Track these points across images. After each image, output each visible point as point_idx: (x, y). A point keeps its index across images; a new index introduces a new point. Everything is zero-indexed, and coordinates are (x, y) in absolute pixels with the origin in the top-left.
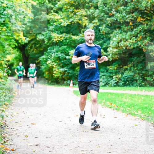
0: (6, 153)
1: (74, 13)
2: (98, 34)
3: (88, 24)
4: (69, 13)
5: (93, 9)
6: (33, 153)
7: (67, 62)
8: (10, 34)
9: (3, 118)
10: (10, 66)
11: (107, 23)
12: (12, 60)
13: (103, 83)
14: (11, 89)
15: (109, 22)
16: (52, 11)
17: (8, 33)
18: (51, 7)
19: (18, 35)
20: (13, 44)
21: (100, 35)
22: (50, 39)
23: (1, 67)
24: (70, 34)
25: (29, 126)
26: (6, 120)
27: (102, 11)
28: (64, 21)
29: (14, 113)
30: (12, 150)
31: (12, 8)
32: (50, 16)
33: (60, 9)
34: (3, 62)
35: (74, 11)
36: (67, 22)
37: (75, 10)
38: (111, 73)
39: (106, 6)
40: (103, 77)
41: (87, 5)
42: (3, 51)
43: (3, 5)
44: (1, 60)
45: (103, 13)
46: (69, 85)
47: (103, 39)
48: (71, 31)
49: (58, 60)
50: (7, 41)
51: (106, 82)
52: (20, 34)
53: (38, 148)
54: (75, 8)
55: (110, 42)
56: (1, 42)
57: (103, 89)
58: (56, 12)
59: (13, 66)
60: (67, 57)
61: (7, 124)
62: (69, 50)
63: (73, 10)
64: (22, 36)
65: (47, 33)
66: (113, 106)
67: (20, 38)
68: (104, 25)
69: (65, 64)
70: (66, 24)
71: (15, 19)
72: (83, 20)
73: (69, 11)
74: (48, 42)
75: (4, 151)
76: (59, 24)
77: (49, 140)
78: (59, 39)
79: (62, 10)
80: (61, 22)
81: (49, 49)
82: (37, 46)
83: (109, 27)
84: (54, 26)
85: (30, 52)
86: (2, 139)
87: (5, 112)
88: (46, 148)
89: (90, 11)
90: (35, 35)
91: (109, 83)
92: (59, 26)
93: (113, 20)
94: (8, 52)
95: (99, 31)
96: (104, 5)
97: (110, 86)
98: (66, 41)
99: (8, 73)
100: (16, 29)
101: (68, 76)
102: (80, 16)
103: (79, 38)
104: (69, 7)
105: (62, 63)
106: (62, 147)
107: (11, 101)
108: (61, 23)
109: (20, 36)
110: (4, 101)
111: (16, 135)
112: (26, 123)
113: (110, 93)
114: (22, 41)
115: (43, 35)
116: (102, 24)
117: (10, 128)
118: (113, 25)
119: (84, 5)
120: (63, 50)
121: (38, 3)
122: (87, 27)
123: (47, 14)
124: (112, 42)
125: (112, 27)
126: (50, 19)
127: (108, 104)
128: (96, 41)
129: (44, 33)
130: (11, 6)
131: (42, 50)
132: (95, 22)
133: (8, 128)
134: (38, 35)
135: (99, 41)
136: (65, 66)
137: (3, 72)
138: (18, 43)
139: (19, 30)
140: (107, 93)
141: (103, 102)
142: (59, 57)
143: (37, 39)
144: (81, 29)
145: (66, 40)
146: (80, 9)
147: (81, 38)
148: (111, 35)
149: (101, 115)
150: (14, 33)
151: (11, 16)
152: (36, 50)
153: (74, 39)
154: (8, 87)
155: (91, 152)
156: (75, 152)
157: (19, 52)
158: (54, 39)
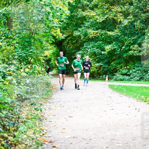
0: (44, 145)
1: (109, 9)
2: (133, 30)
3: (123, 20)
4: (105, 10)
5: (128, 6)
6: (70, 145)
7: (102, 57)
8: (48, 31)
9: (41, 111)
10: (48, 61)
11: (142, 19)
12: (49, 55)
13: (138, 77)
14: (49, 83)
15: (144, 17)
16: (88, 8)
17: (46, 30)
18: (87, 4)
19: (55, 31)
20: (51, 40)
21: (135, 30)
22: (86, 35)
23: (39, 62)
24: (105, 30)
25: (66, 119)
26: (44, 113)
27: (137, 7)
28: (100, 17)
29: (52, 106)
30: (51, 142)
31: (50, 5)
32: (86, 12)
33: (96, 6)
34: (41, 58)
35: (109, 8)
36: (102, 19)
37: (111, 7)
38: (145, 68)
39: (140, 2)
40: (137, 71)
41: (122, 1)
42: (41, 47)
43: (41, 2)
44: (39, 56)
45: (137, 9)
46: (105, 79)
47: (137, 34)
48: (107, 27)
49: (93, 55)
50: (45, 37)
51: (141, 77)
52: (57, 31)
53: (75, 140)
54: (110, 4)
55: (145, 37)
56: (39, 38)
57: (138, 83)
58: (92, 9)
59: (51, 61)
60: (103, 53)
61: (45, 117)
62: (104, 45)
63: (108, 6)
64: (59, 32)
65: (83, 30)
66: (147, 100)
67: (57, 34)
68: (139, 21)
69: (101, 59)
70: (101, 20)
71: (52, 16)
72: (118, 16)
73: (105, 8)
74: (84, 38)
75: (43, 142)
76: (94, 20)
77: (86, 133)
78: (95, 35)
79: (98, 7)
80: (96, 18)
81: (85, 44)
82: (74, 42)
83: (143, 22)
84: (90, 22)
85: (67, 48)
86: (40, 131)
87: (43, 105)
88: (83, 140)
89: (124, 8)
90: (71, 31)
91: (144, 78)
92: (95, 22)
93: (147, 16)
94: (46, 48)
95: (134, 26)
96: (139, 1)
97: (145, 80)
98: (102, 37)
99: (45, 68)
100: (54, 26)
101: (104, 71)
102: (115, 12)
103: (114, 34)
104: (104, 4)
105: (97, 58)
106: (98, 139)
107: (48, 94)
108: (97, 20)
109: (57, 32)
110: (42, 95)
111: (54, 128)
112: (63, 116)
113: (145, 88)
114: (59, 37)
115: (79, 31)
116: (137, 20)
117: (48, 121)
118: (147, 21)
119: (119, 2)
120: (98, 45)
121: (74, 0)
122: (122, 23)
123: (83, 11)
124: (146, 37)
125: (146, 23)
126: (86, 15)
127: (143, 98)
128: (131, 36)
129: (80, 29)
130: (49, 3)
131: (79, 46)
132: (130, 18)
133: (46, 120)
134: (74, 31)
135: (134, 37)
136: (101, 61)
137: (41, 67)
138: (56, 39)
139: (56, 27)
140: (142, 87)
141: (138, 96)
142: (95, 53)
143: (74, 35)
144: (116, 24)
145: (101, 35)
146: (115, 5)
147: (116, 33)
148: (146, 31)
149: (136, 109)
150: (52, 29)
151: (49, 14)
152: (72, 46)
153: (110, 35)
154: (46, 81)
155: (126, 145)
156: (111, 144)
157: (56, 48)
158: (90, 35)
